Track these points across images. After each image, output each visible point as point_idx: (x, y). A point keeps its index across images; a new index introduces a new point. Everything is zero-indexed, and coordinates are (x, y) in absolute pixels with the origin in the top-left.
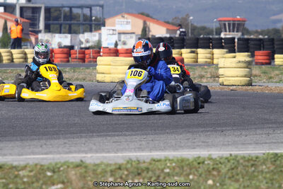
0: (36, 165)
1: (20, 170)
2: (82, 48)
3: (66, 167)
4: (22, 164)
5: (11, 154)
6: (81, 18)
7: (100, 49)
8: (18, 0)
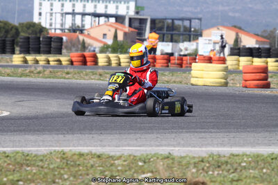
0: (130, 156)
1: (115, 160)
2: (180, 55)
3: (155, 158)
4: (118, 154)
5: (109, 146)
6: (182, 29)
7: (196, 56)
8: (127, 12)
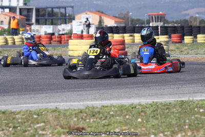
0: (27, 111)
1: (16, 115)
3: (46, 112)
4: (18, 110)
6: (59, 15)
7: (71, 34)
8: (18, 4)
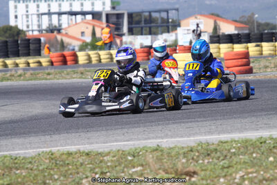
0: (119, 151)
3: (144, 151)
4: (107, 150)
6: (159, 21)
7: (176, 47)
8: (104, 8)
